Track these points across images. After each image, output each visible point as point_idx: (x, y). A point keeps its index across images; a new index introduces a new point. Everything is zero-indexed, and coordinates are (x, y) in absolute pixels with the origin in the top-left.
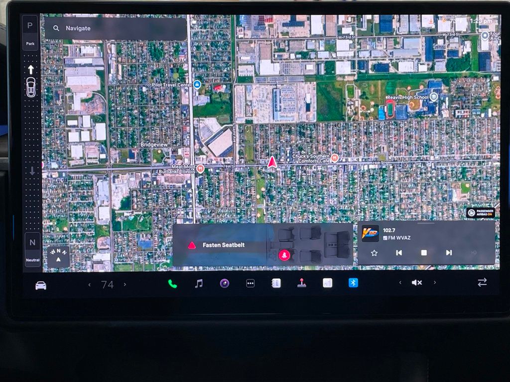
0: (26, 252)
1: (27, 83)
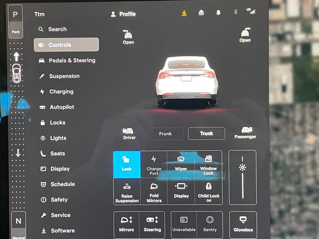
0: (13, 230)
1: (13, 69)
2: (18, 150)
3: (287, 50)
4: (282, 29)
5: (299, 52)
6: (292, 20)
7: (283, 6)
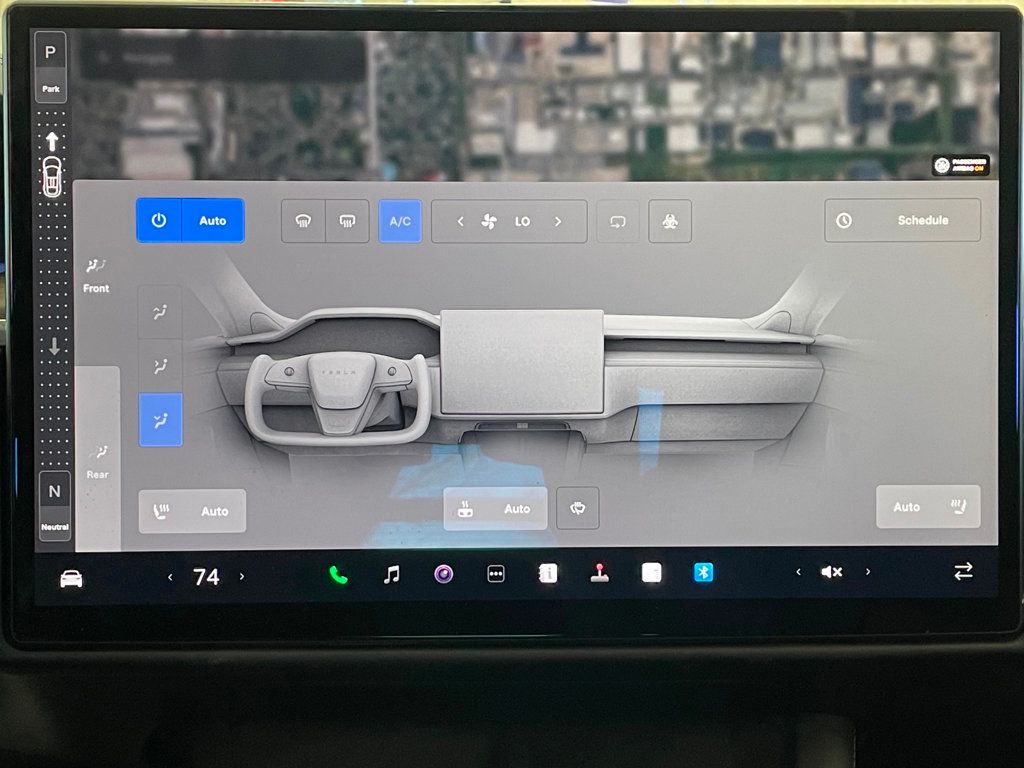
0: (41, 511)
1: (45, 168)
2: (54, 339)
3: (617, 138)
4: (609, 95)
5: (641, 143)
6: (628, 78)
7: (609, 50)
